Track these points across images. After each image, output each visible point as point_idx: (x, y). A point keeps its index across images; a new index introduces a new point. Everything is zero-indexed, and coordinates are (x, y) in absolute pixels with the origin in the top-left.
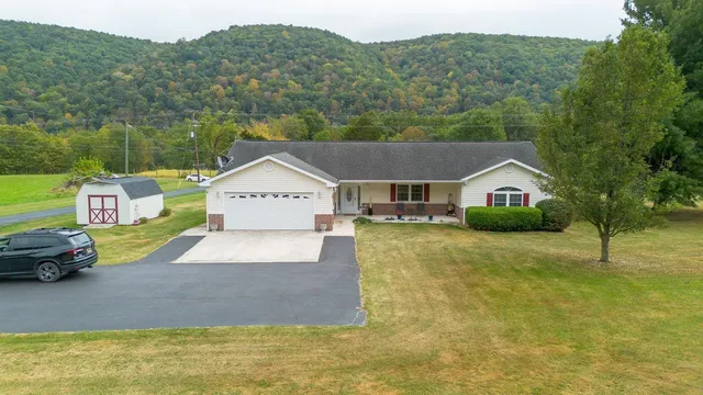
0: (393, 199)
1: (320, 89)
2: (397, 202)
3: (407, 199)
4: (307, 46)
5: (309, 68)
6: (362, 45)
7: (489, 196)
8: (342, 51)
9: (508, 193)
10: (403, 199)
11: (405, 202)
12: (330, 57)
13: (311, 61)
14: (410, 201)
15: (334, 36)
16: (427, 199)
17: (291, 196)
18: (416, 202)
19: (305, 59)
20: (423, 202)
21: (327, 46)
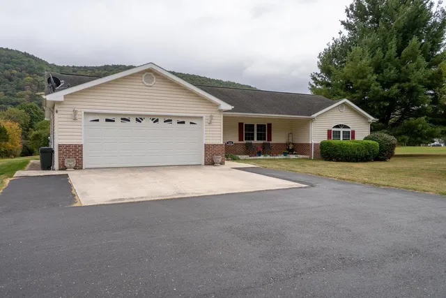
0: (241, 139)
1: (21, 96)
2: (245, 142)
3: (253, 139)
4: (9, 63)
5: (10, 80)
6: (58, 67)
7: (329, 132)
8: (41, 69)
9: (341, 130)
10: (249, 139)
11: (253, 142)
12: (30, 73)
13: (12, 74)
14: (255, 141)
15: (33, 57)
16: (270, 139)
17: (175, 122)
18: (262, 142)
19: (7, 72)
20: (266, 142)
21: (27, 64)
